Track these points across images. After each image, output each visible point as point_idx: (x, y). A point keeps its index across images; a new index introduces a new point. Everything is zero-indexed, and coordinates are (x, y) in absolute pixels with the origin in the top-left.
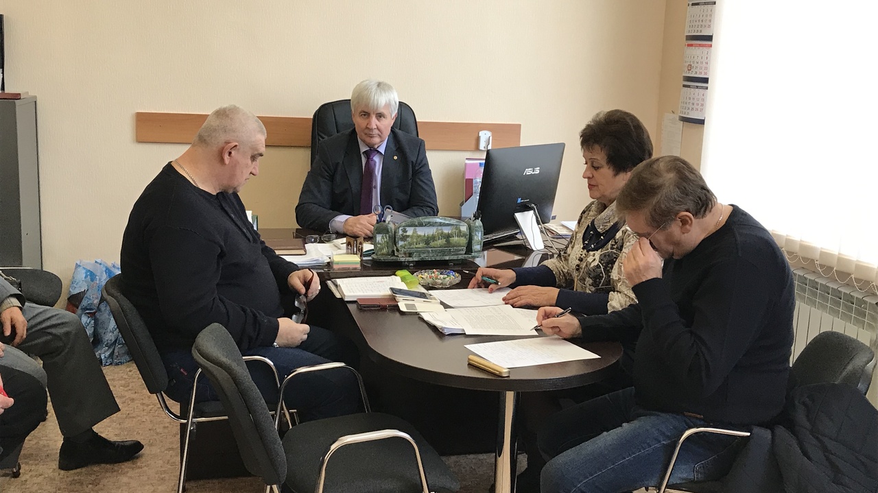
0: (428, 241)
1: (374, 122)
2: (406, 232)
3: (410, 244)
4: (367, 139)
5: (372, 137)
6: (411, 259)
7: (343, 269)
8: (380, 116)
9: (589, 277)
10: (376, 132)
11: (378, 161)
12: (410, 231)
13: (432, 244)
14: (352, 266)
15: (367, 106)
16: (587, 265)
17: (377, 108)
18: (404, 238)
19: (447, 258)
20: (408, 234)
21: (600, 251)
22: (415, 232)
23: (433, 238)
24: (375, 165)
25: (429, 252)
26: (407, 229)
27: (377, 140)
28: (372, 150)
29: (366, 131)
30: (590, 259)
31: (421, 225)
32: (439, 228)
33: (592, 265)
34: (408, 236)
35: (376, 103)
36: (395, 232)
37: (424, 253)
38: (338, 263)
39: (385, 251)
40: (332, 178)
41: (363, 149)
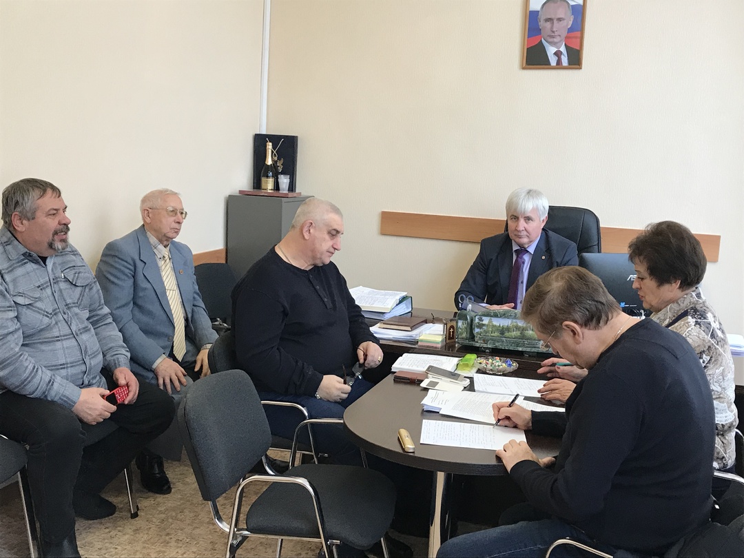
0: (502, 331)
1: (522, 224)
2: (482, 321)
3: (486, 332)
4: (517, 240)
5: (520, 238)
6: (485, 346)
7: (428, 346)
8: (528, 219)
10: (524, 233)
11: (527, 259)
12: (486, 321)
13: (507, 334)
14: (434, 345)
15: (515, 210)
17: (524, 212)
18: (480, 326)
19: (520, 349)
20: (484, 322)
22: (490, 321)
23: (508, 329)
24: (524, 263)
25: (503, 341)
26: (483, 318)
27: (525, 240)
28: (523, 250)
29: (516, 233)
31: (496, 315)
32: (514, 321)
34: (484, 325)
35: (523, 207)
36: (472, 320)
37: (498, 342)
38: (422, 341)
39: (464, 335)
40: (486, 271)
41: (515, 248)
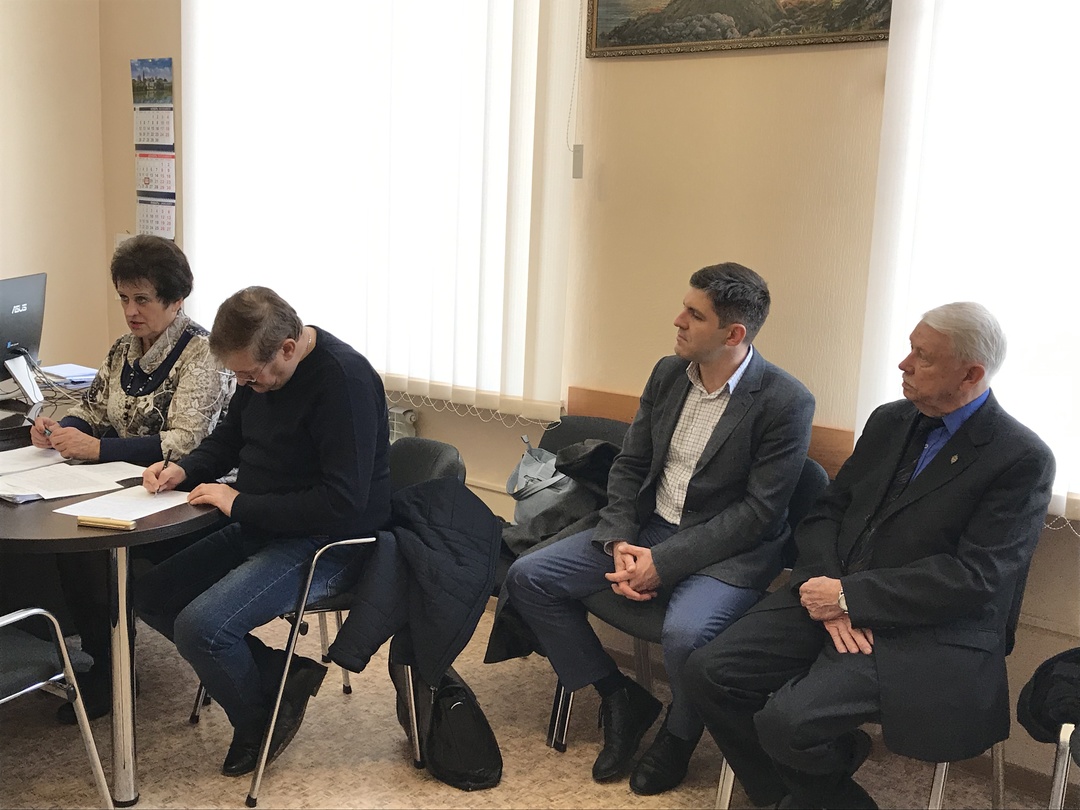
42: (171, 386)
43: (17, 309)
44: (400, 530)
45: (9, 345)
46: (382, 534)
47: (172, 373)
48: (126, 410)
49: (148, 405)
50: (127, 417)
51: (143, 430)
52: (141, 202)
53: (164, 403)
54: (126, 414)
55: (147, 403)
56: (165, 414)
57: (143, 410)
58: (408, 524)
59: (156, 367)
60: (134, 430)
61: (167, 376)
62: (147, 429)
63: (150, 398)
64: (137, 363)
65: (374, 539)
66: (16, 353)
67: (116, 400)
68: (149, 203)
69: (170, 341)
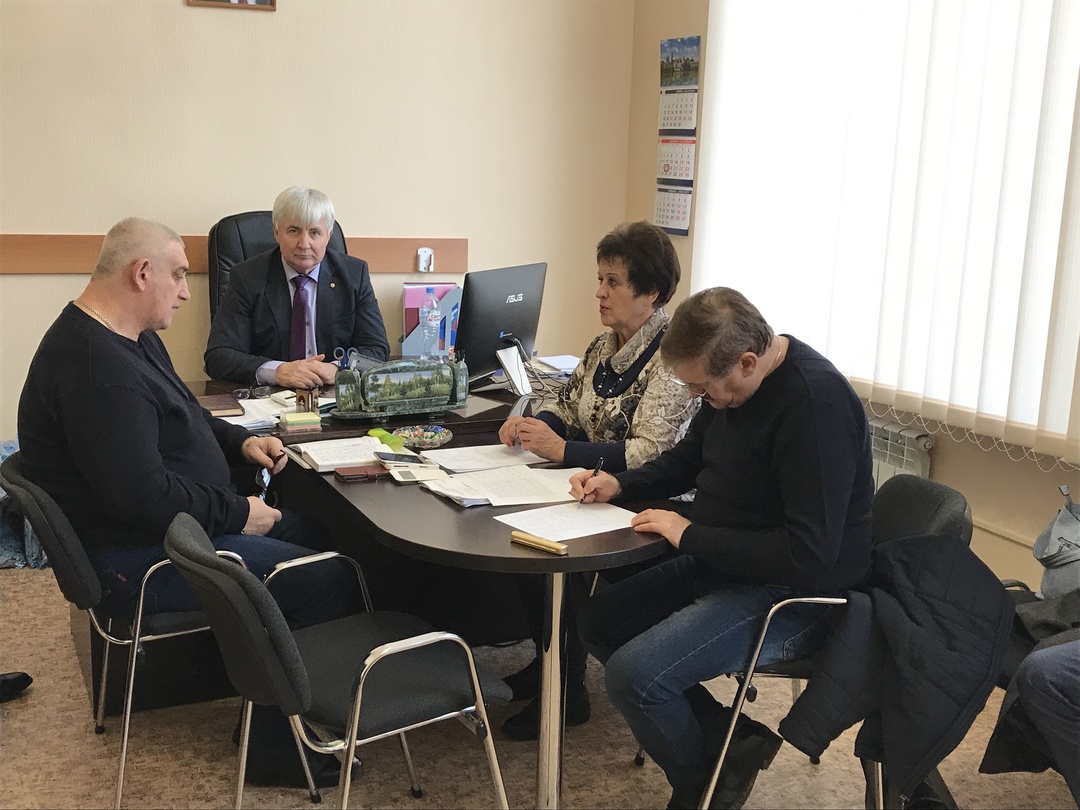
0: (403, 390)
1: (307, 240)
2: (377, 380)
3: (382, 395)
4: (297, 262)
5: (303, 259)
6: (384, 414)
7: (301, 431)
8: (314, 232)
9: (610, 429)
10: (309, 253)
12: (382, 379)
13: (409, 394)
14: (309, 428)
15: (298, 218)
16: (605, 415)
17: (311, 222)
18: (375, 388)
19: (428, 410)
20: (379, 383)
21: (620, 397)
22: (388, 380)
23: (410, 386)
24: (307, 295)
25: (405, 404)
26: (379, 376)
27: (310, 262)
28: (303, 277)
29: (297, 252)
30: (609, 407)
31: (395, 371)
32: (418, 373)
33: (613, 415)
34: (379, 386)
35: (310, 215)
36: (363, 382)
37: (399, 406)
38: (293, 424)
39: (350, 406)
40: (251, 314)
41: (291, 275)
42: (639, 390)
43: (512, 299)
44: (878, 593)
45: (502, 335)
46: (856, 596)
47: (642, 375)
48: (594, 412)
49: (615, 408)
50: (594, 418)
51: (609, 434)
52: (660, 190)
53: (631, 407)
54: (594, 415)
55: (614, 406)
56: (630, 419)
57: (610, 413)
58: (890, 587)
59: (627, 368)
60: (599, 433)
61: (635, 378)
62: (612, 434)
63: (618, 400)
64: (608, 361)
65: (845, 601)
66: (508, 343)
67: (588, 399)
68: (666, 191)
69: (643, 340)
